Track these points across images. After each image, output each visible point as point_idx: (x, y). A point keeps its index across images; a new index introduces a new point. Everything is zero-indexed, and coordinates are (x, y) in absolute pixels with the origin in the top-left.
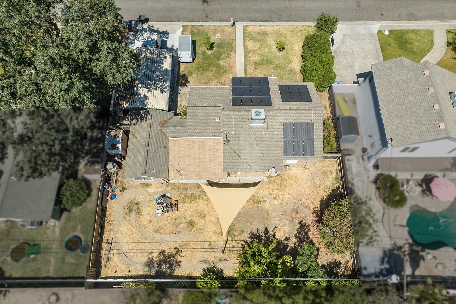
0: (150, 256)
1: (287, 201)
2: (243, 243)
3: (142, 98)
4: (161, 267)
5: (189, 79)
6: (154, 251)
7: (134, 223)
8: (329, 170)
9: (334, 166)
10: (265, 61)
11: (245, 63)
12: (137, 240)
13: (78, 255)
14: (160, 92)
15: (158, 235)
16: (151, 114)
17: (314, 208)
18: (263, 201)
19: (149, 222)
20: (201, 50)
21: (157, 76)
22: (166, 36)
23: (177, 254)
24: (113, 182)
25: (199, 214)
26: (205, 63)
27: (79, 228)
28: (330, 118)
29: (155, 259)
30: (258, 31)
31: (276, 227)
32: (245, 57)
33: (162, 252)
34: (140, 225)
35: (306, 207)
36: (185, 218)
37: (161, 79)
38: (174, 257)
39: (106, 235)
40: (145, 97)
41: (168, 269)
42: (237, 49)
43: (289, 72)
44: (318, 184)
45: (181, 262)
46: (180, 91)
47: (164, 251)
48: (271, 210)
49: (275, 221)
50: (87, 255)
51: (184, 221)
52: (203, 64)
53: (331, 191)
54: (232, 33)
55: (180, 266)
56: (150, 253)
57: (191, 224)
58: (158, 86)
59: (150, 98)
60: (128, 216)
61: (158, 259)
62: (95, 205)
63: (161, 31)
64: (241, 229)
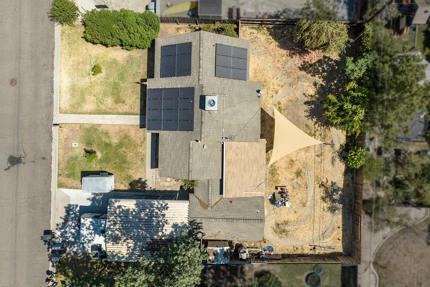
0: (326, 210)
1: (279, 81)
2: (317, 126)
3: (176, 230)
4: (336, 200)
5: (137, 178)
6: (322, 207)
7: (296, 227)
8: (249, 35)
9: (246, 30)
10: (113, 91)
11: (116, 114)
12: (312, 223)
13: (323, 274)
14: (167, 210)
15: (308, 204)
16: (195, 219)
17: (288, 56)
18: (279, 104)
19: (295, 212)
20: (96, 165)
21: (146, 215)
22: (73, 208)
23: (325, 186)
24: (256, 251)
25: (290, 166)
26: (115, 160)
27: (298, 277)
28: (191, 25)
29: (329, 205)
30: (68, 96)
31: (304, 94)
32: (107, 114)
33: (323, 199)
34: (297, 221)
35: (286, 63)
36: (293, 179)
37: (150, 210)
38: (327, 188)
39: (307, 251)
40: (175, 226)
41: (337, 193)
42: (95, 123)
43: (129, 64)
44: (263, 48)
45: (332, 182)
46: (152, 189)
47: (322, 198)
48: (288, 98)
49: (299, 94)
50: (323, 266)
51: (295, 180)
52: (116, 163)
53: (271, 37)
54: (71, 128)
55: (335, 183)
56: (324, 210)
57: (298, 174)
58: (159, 213)
59: (176, 221)
60: (289, 233)
61: (329, 203)
62: (278, 266)
63: (66, 214)
64: (305, 127)
